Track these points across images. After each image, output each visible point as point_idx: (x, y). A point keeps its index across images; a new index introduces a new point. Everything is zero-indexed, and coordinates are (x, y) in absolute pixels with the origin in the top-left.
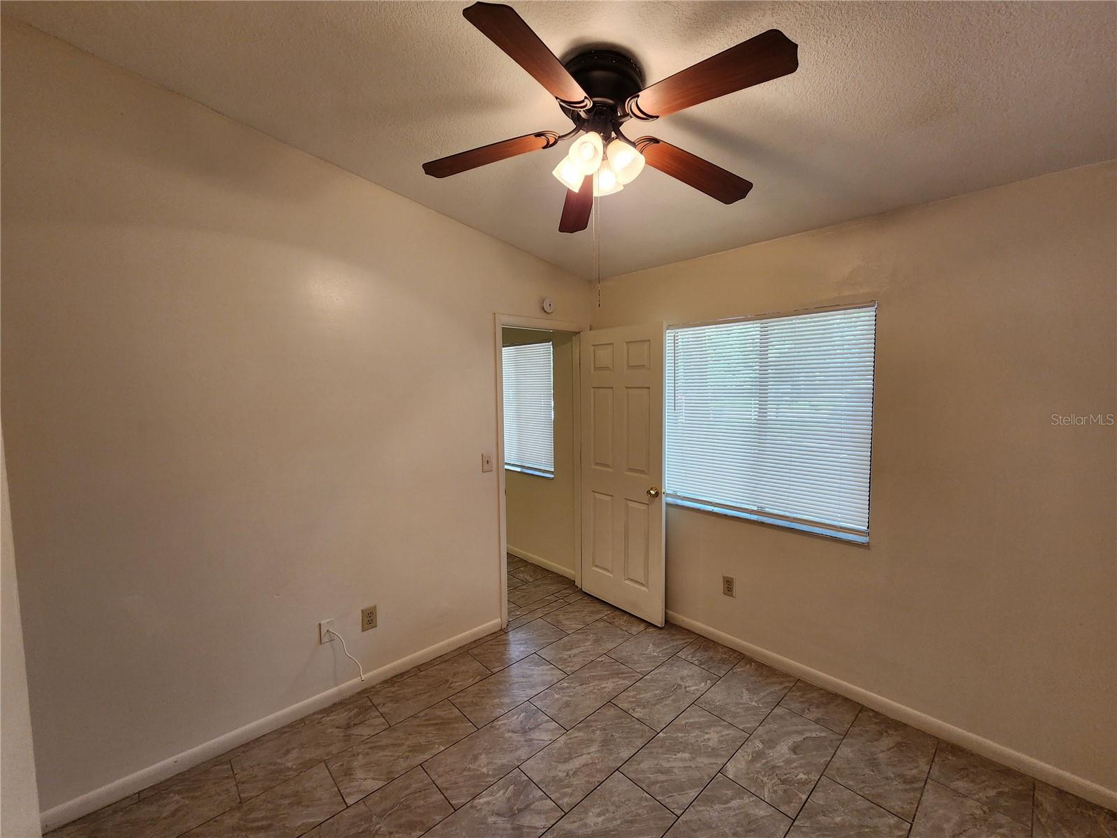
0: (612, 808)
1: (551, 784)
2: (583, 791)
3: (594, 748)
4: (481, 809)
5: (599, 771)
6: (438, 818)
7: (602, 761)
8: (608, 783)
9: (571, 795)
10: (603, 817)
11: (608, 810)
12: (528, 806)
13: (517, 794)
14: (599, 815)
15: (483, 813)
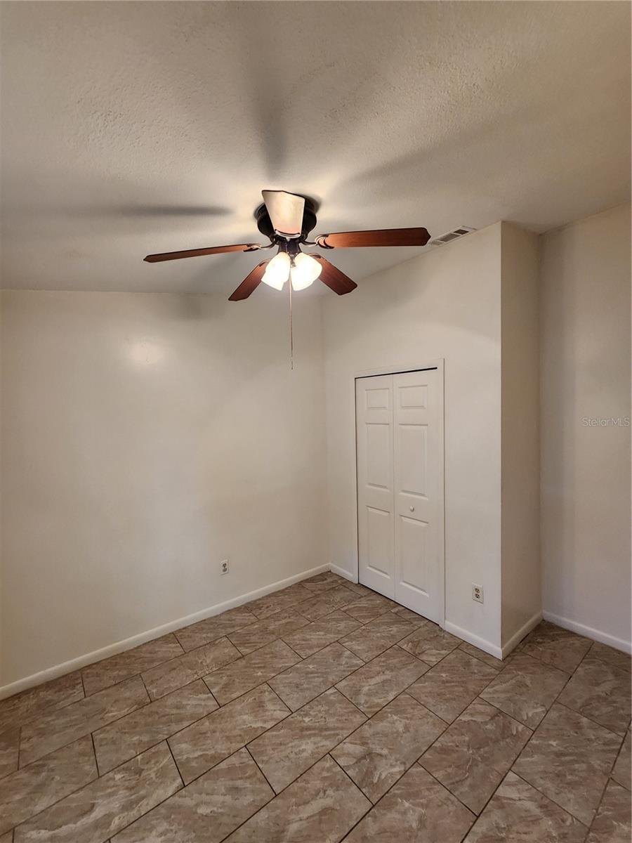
0: (292, 756)
1: (340, 782)
2: (312, 773)
3: (294, 827)
4: (396, 761)
5: (294, 795)
6: (427, 755)
7: (288, 808)
8: (288, 779)
9: (323, 769)
10: (301, 749)
11: (296, 754)
12: (359, 761)
13: (369, 774)
14: (304, 750)
15: (393, 757)
